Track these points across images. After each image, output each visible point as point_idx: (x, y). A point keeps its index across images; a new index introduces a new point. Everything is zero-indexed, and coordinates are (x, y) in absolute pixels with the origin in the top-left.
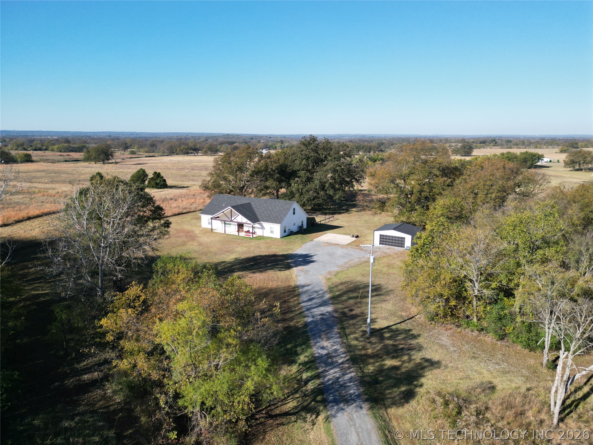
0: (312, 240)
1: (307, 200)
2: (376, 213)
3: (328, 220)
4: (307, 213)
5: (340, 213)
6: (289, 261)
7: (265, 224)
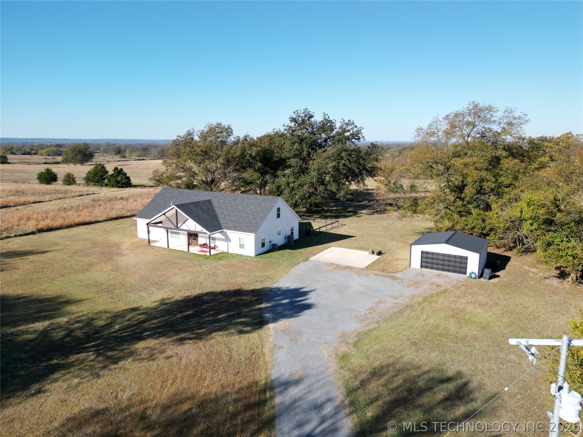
0: (307, 260)
1: (300, 198)
2: (404, 216)
3: (331, 226)
4: (300, 216)
5: (346, 217)
6: (263, 306)
7: (231, 234)
